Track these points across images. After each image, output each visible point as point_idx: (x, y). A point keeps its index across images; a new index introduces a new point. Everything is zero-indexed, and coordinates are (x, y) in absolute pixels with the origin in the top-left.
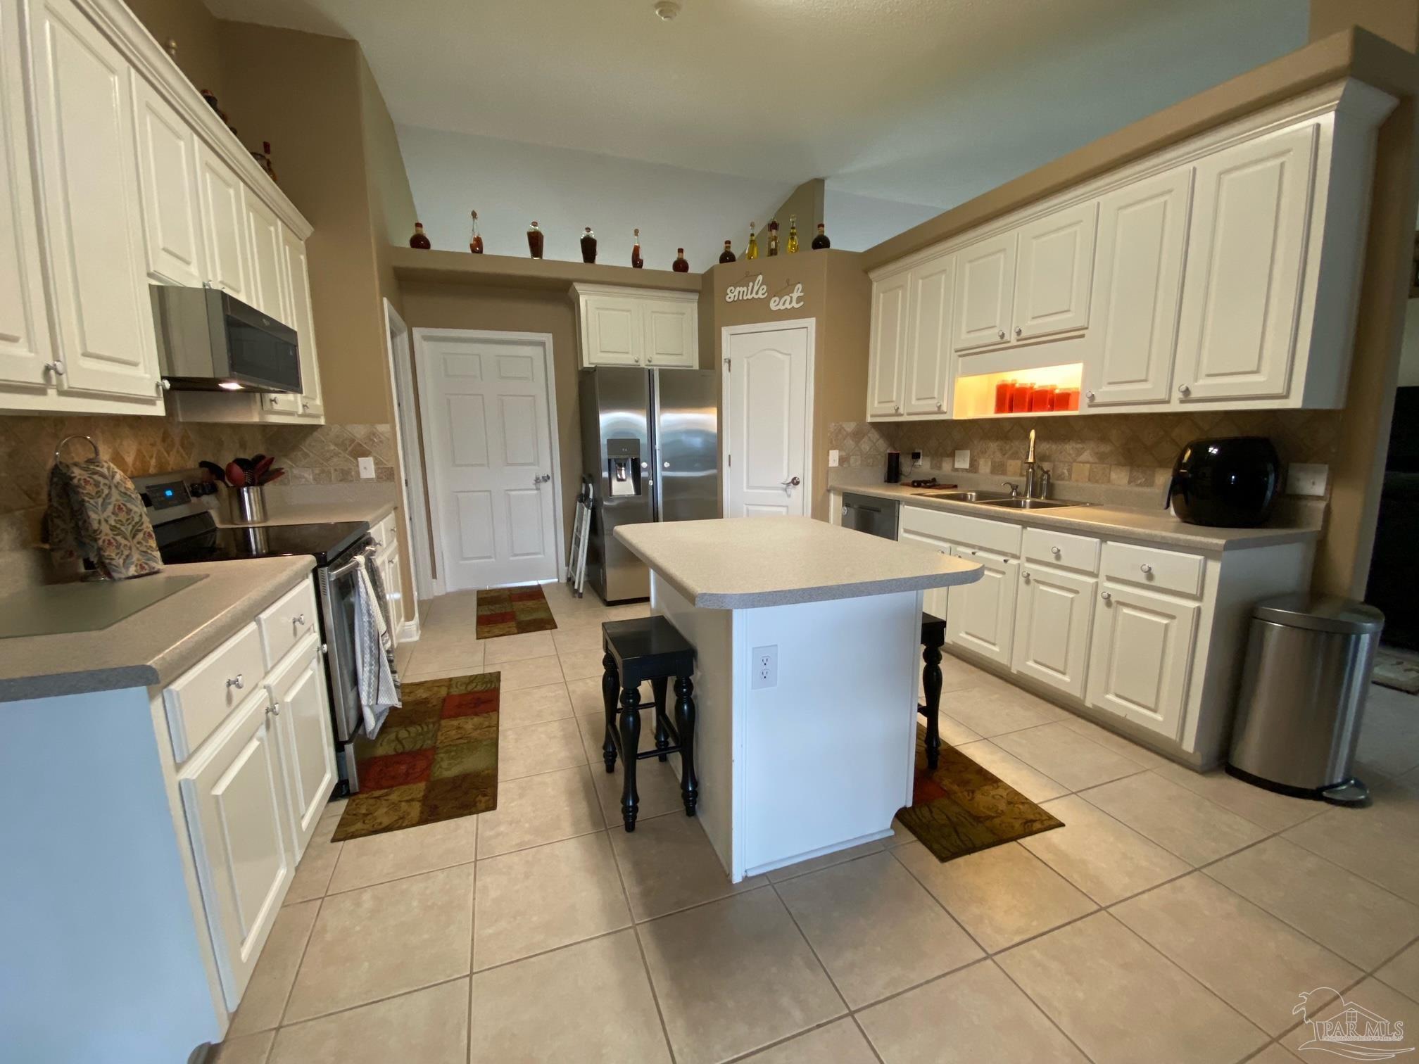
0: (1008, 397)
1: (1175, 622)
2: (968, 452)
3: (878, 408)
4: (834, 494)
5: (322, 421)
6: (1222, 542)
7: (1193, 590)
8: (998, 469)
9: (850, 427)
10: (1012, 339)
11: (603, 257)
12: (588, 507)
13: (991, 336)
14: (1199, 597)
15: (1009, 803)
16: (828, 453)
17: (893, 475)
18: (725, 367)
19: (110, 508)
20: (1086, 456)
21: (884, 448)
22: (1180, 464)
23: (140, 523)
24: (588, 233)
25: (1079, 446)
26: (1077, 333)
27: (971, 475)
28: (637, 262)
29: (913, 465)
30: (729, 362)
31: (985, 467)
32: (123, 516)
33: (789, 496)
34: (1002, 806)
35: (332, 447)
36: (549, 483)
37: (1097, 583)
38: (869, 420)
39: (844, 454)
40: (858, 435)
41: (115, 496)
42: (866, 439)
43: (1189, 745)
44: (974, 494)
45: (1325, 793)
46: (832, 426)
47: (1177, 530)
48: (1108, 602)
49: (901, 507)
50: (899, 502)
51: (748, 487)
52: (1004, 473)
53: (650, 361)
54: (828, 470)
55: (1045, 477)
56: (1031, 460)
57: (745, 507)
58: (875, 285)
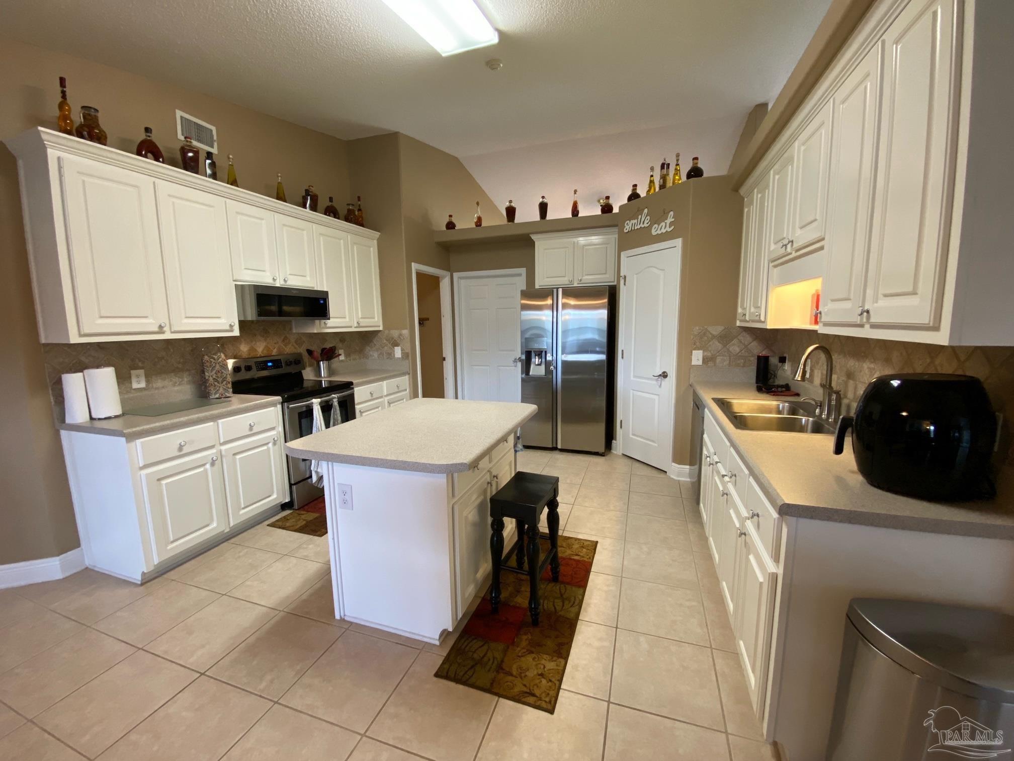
5: (381, 328)
9: (716, 330)
10: (790, 250)
11: (552, 214)
13: (779, 248)
16: (692, 352)
17: (761, 377)
18: (621, 283)
19: (214, 371)
23: (226, 378)
24: (543, 200)
26: (820, 245)
28: (575, 212)
29: (782, 369)
30: (626, 278)
31: (817, 378)
32: (219, 375)
33: (660, 386)
35: (385, 341)
38: (738, 324)
39: (709, 355)
40: (725, 338)
41: (218, 367)
42: (735, 341)
46: (696, 329)
49: (704, 409)
51: (635, 376)
53: (580, 281)
54: (692, 368)
57: (632, 391)
58: (745, 200)
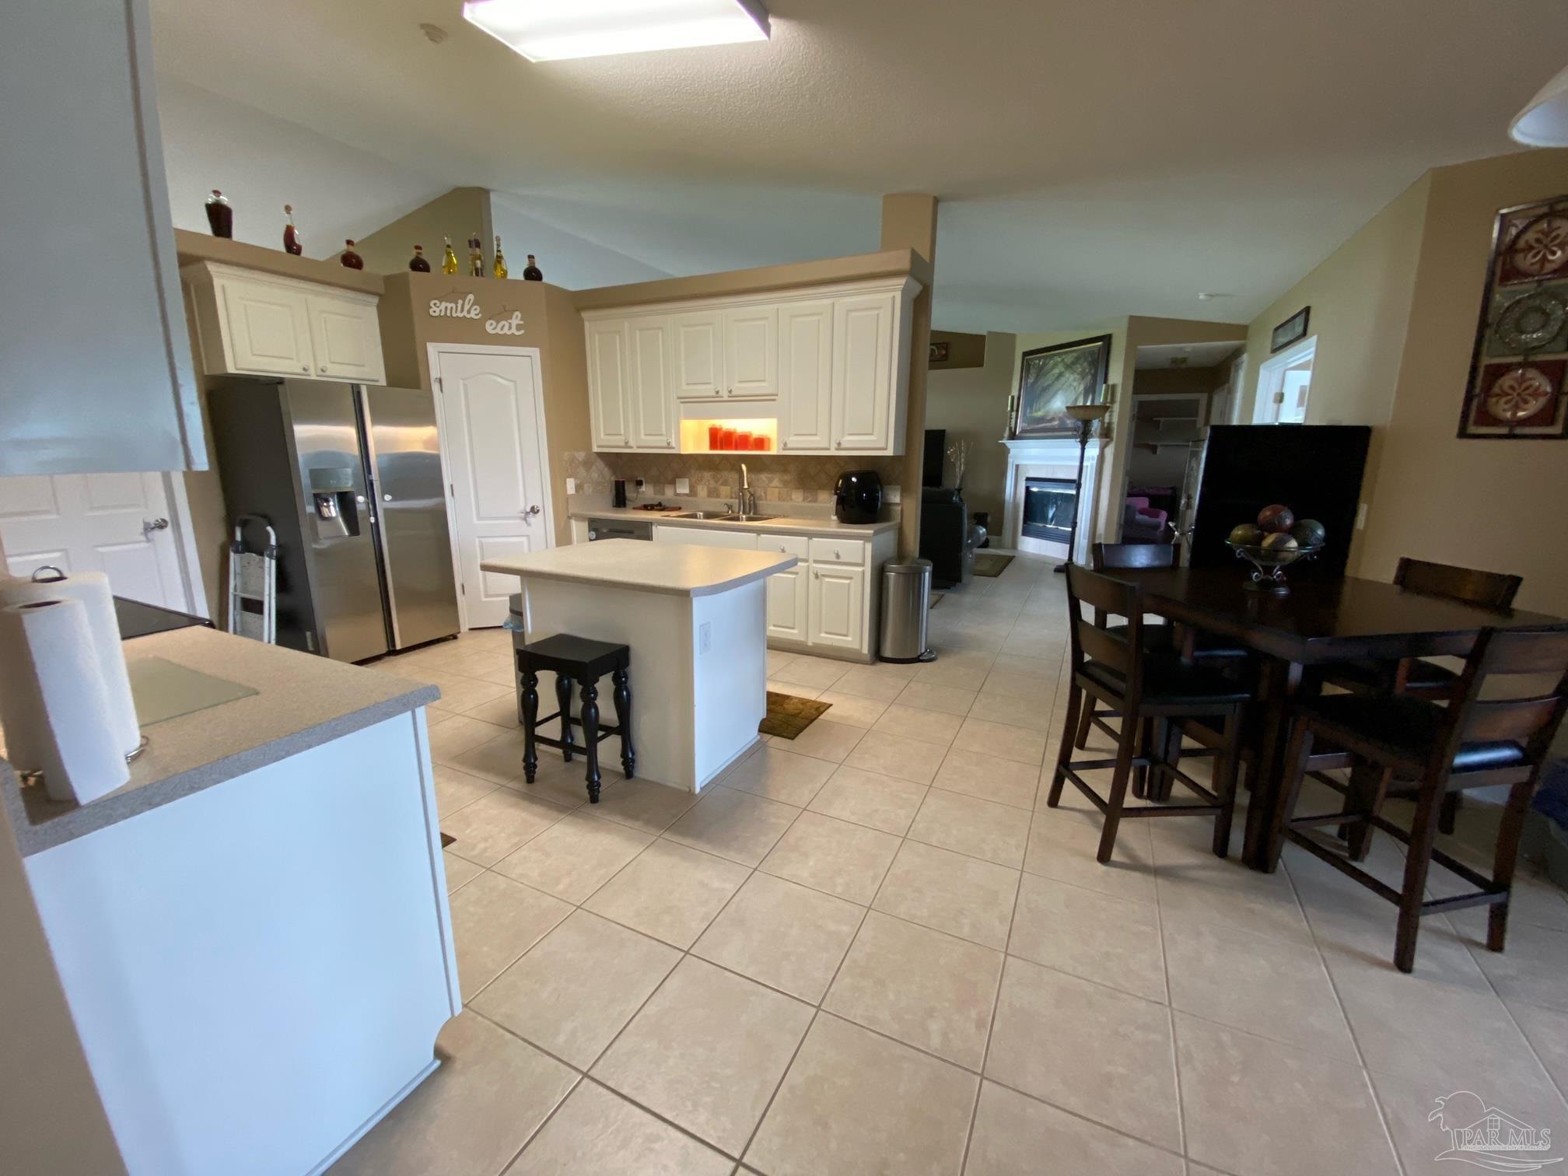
0: (718, 438)
1: (853, 580)
2: (687, 480)
3: (605, 438)
4: (575, 520)
6: (871, 532)
7: (860, 561)
8: (713, 493)
9: (581, 456)
10: (725, 395)
11: (240, 232)
12: (271, 557)
13: (708, 390)
14: (863, 565)
15: (803, 704)
16: (565, 480)
17: (620, 501)
18: (435, 387)
20: (776, 482)
21: (610, 478)
22: (837, 488)
24: (217, 198)
25: (771, 476)
26: (770, 398)
27: (691, 498)
28: (292, 247)
29: (638, 492)
30: (440, 381)
31: (702, 491)
33: (529, 525)
34: (801, 707)
36: (168, 530)
37: (808, 567)
38: (595, 449)
39: (579, 482)
40: (587, 464)
42: (594, 468)
43: (865, 650)
44: (702, 514)
45: (921, 658)
46: (566, 455)
47: (839, 527)
48: (817, 576)
49: (654, 527)
50: (651, 523)
51: (479, 518)
52: (718, 496)
53: (323, 371)
54: (567, 498)
55: (752, 498)
56: (746, 486)
57: (477, 540)
58: (587, 325)
